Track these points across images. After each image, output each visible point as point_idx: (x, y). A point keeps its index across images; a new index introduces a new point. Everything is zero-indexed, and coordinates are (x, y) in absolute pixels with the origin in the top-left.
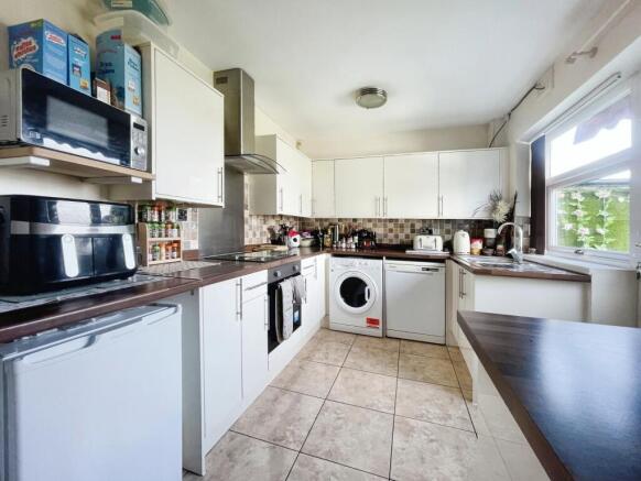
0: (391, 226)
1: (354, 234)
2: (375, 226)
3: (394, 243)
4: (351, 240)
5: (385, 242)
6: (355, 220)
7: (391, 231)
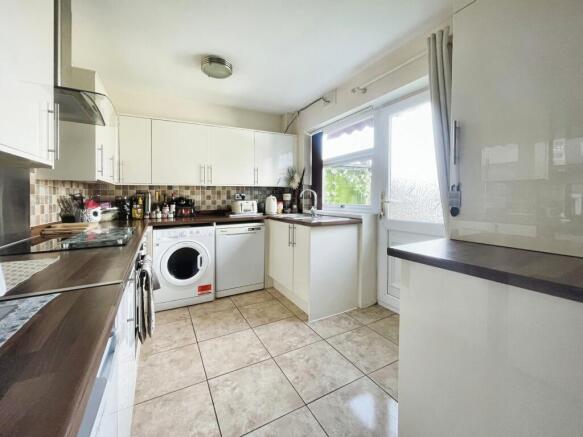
0: (209, 193)
1: (170, 203)
2: (193, 193)
3: (212, 209)
4: (167, 210)
5: (204, 208)
6: (170, 187)
7: (209, 197)
